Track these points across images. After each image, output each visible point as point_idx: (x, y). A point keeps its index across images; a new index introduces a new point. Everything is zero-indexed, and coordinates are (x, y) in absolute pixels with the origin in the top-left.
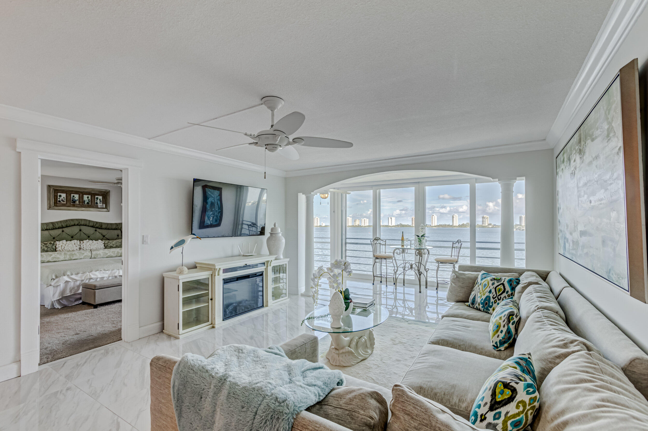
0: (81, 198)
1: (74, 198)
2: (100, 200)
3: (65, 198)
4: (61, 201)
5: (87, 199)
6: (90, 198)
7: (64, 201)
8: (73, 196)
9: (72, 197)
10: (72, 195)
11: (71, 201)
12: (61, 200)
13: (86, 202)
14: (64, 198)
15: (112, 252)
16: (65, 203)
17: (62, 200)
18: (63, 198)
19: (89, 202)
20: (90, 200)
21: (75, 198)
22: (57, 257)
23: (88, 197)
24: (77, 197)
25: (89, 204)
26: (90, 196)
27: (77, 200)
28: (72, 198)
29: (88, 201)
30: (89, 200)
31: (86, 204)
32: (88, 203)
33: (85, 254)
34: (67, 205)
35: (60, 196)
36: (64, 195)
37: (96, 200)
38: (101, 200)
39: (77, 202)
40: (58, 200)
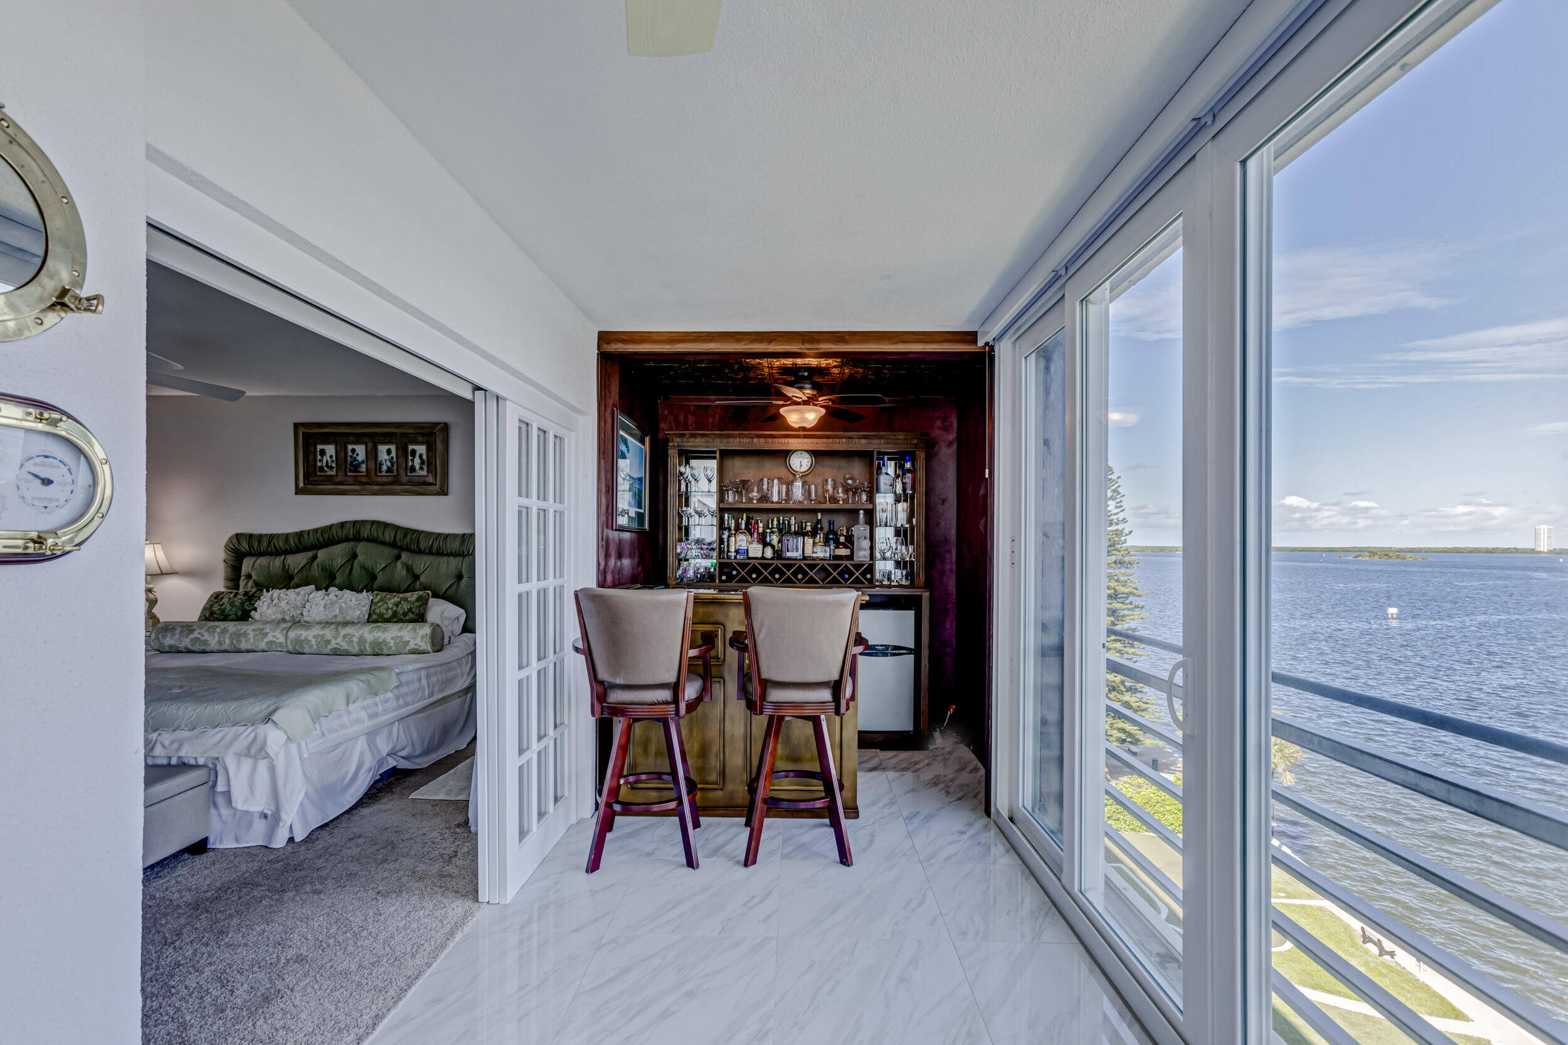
0: (372, 454)
1: (355, 455)
2: (421, 456)
3: (334, 458)
4: (326, 469)
5: (387, 457)
6: (394, 454)
7: (331, 468)
8: (353, 451)
9: (350, 453)
10: (350, 447)
11: (349, 466)
12: (324, 465)
13: (384, 468)
14: (331, 457)
15: (345, 636)
16: (333, 473)
17: (327, 465)
18: (329, 459)
19: (392, 464)
20: (395, 459)
21: (357, 455)
22: (202, 638)
23: (389, 452)
24: (361, 451)
25: (392, 472)
26: (393, 448)
27: (363, 462)
28: (351, 457)
29: (389, 464)
30: (392, 458)
31: (384, 474)
32: (389, 470)
33: (270, 638)
34: (338, 479)
35: (323, 453)
36: (330, 450)
37: (410, 458)
38: (424, 457)
39: (363, 467)
40: (319, 464)
